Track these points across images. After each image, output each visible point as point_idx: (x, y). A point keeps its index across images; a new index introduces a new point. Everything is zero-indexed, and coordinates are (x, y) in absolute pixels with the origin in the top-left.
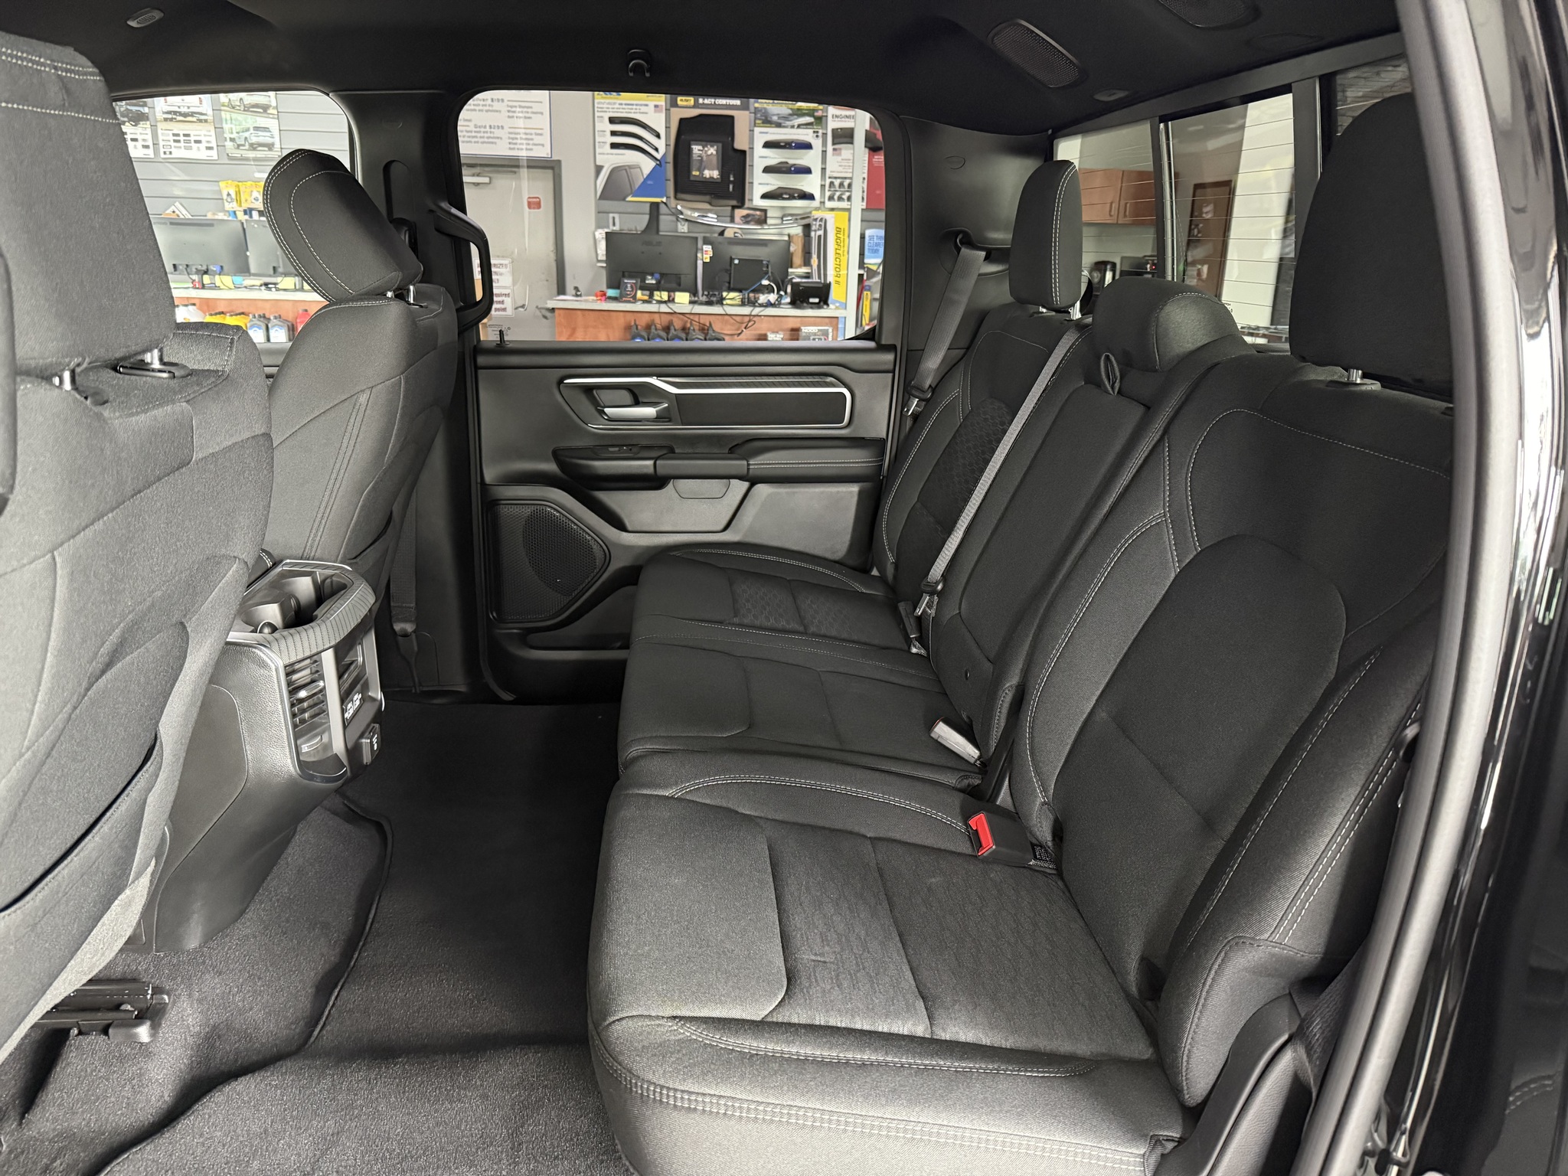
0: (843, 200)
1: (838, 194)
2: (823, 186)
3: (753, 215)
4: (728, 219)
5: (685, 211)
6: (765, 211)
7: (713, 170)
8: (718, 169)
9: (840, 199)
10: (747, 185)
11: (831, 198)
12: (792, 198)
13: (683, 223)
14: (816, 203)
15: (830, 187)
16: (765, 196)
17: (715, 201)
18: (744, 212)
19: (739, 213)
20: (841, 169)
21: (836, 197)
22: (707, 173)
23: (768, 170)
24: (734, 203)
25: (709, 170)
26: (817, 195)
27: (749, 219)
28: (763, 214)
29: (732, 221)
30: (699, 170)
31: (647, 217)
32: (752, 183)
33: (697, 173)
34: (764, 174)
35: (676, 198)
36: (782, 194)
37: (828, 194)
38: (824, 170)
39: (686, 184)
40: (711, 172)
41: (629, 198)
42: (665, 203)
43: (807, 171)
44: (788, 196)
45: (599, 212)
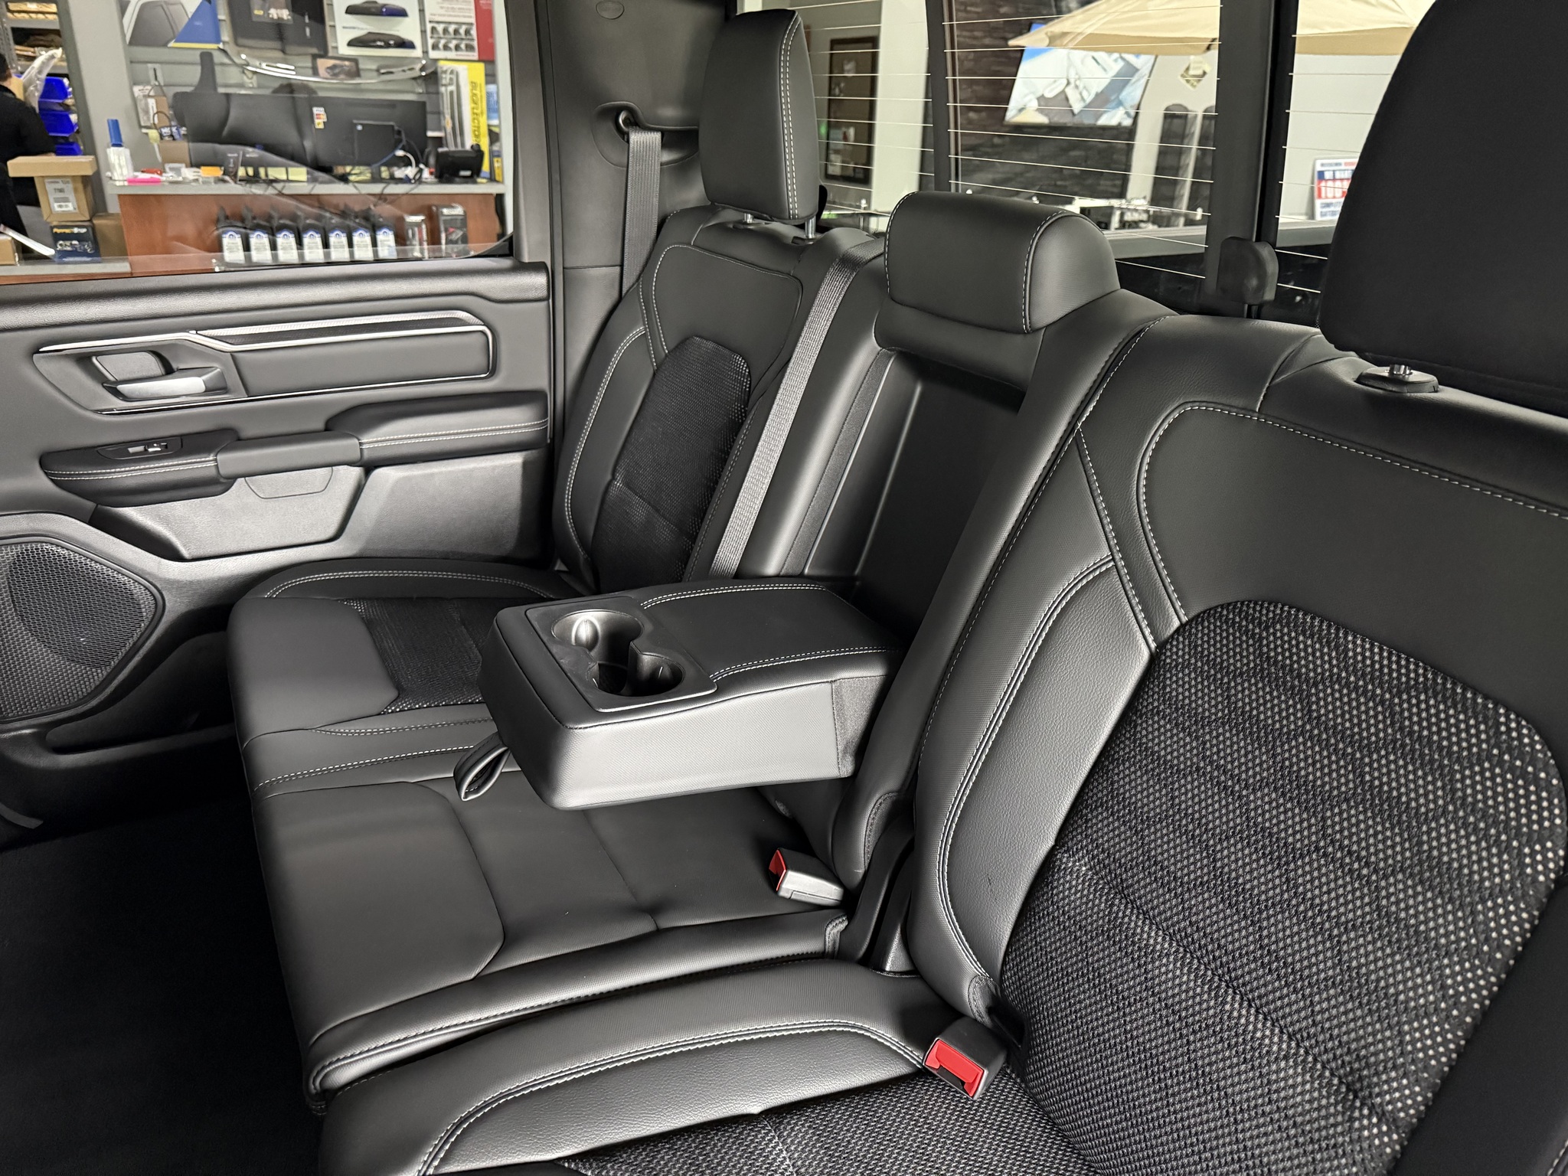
0: (450, 49)
1: (443, 42)
2: (423, 32)
3: (342, 66)
4: (310, 71)
5: (250, 61)
6: (354, 60)
7: (281, 8)
8: (287, 8)
9: (446, 48)
10: (328, 29)
11: (435, 47)
12: (388, 46)
13: (250, 75)
14: (418, 52)
15: (432, 32)
16: (351, 44)
17: (290, 49)
18: (331, 62)
19: (323, 64)
20: (443, 12)
21: (441, 46)
22: (274, 13)
23: (351, 10)
24: (315, 51)
25: (276, 8)
26: (418, 43)
27: (337, 71)
28: (353, 64)
29: (315, 73)
30: (262, 8)
31: (199, 69)
32: (334, 26)
33: (261, 13)
34: (349, 16)
35: (237, 44)
36: (375, 41)
37: (430, 42)
38: (422, 11)
39: (246, 28)
40: (279, 11)
41: (172, 44)
42: (224, 51)
43: (401, 13)
44: (382, 44)
45: (131, 62)
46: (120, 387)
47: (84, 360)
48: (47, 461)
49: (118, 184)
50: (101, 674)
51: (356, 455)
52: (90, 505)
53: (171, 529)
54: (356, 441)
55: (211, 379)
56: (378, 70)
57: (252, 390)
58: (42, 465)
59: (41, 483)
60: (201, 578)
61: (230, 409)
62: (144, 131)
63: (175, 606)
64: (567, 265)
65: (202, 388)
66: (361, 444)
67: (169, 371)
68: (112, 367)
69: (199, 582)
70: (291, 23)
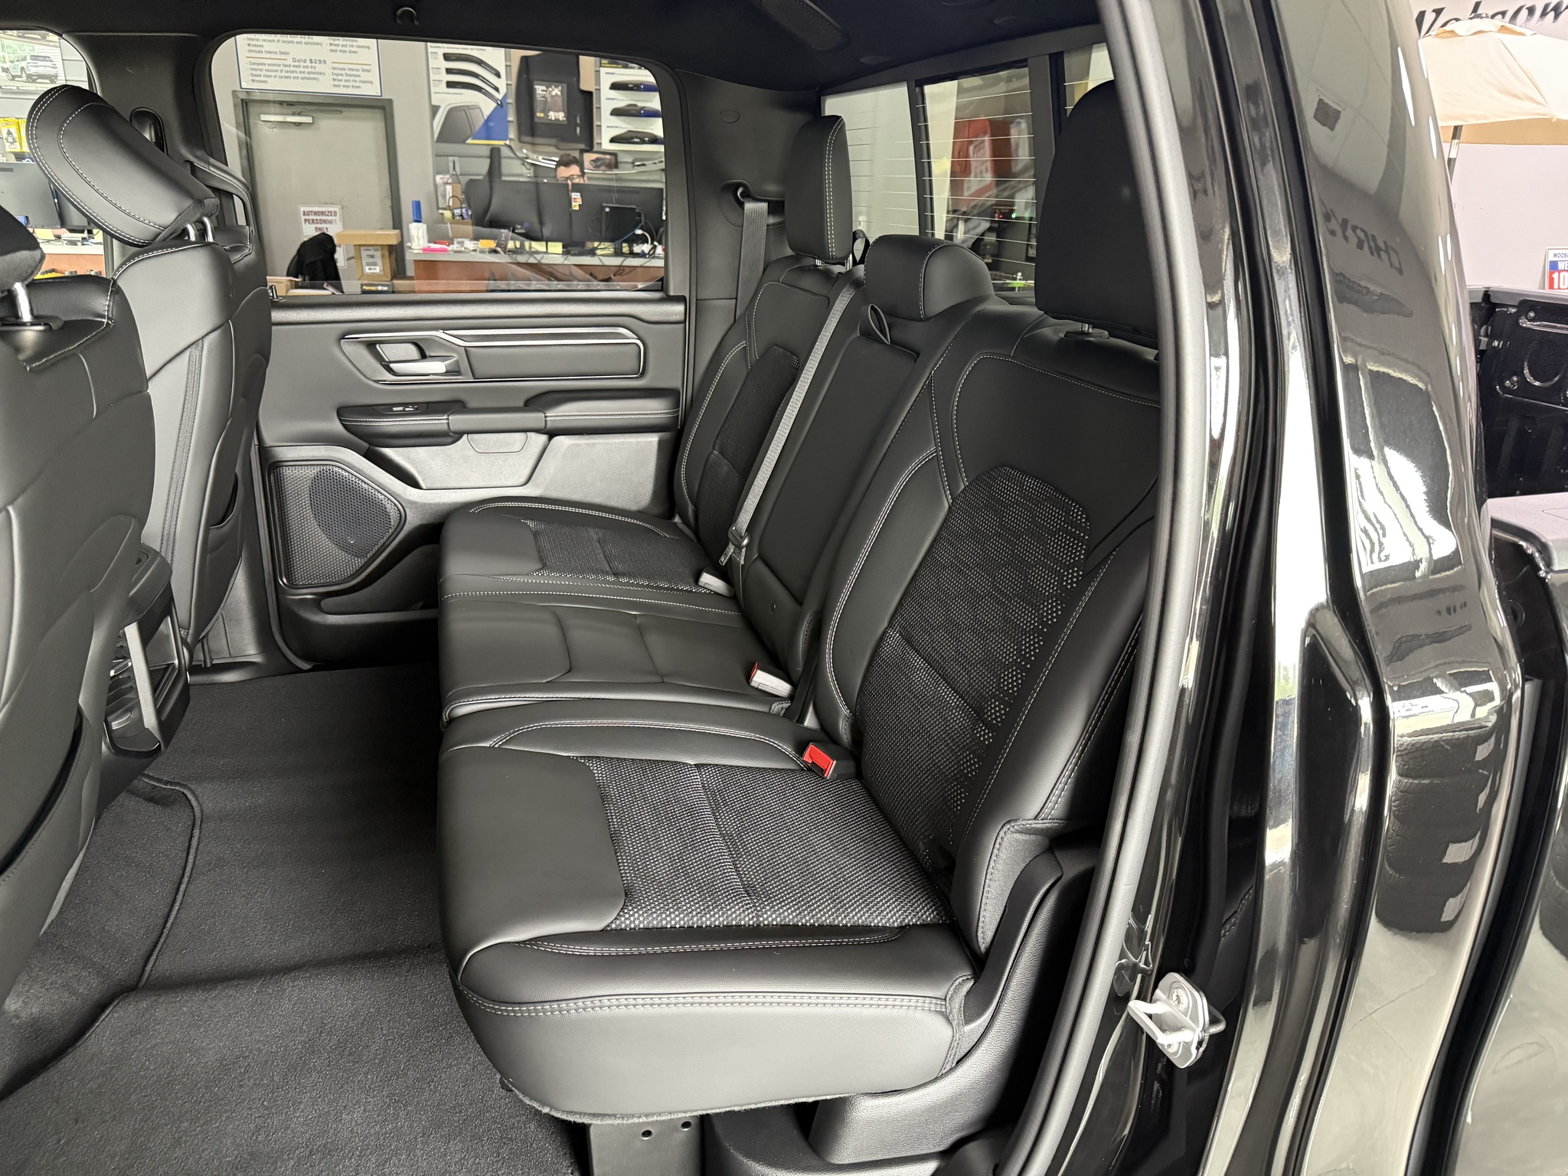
3: (603, 159)
5: (531, 155)
6: (614, 154)
7: (558, 111)
8: (563, 111)
10: (595, 128)
12: (643, 142)
13: (529, 167)
16: (613, 140)
17: (561, 145)
18: (594, 156)
22: (552, 115)
23: (616, 112)
24: (582, 146)
25: (554, 111)
27: (599, 163)
28: (613, 157)
30: (543, 111)
31: (487, 162)
32: (600, 126)
33: (542, 115)
34: (613, 118)
35: (520, 141)
36: (632, 138)
39: (531, 128)
40: (556, 114)
41: (470, 141)
42: (510, 147)
43: (655, 114)
44: (638, 140)
45: (436, 156)
46: (392, 365)
47: (371, 345)
48: (343, 412)
49: (415, 251)
50: (360, 562)
51: (541, 425)
52: (366, 445)
53: (416, 468)
54: (543, 415)
55: (450, 364)
56: (633, 163)
57: (477, 374)
58: (339, 415)
59: (336, 426)
60: (432, 502)
61: (462, 385)
62: (441, 211)
63: (413, 521)
64: (699, 298)
65: (444, 370)
66: (546, 417)
67: (423, 356)
68: (388, 351)
69: (430, 504)
70: (566, 123)
